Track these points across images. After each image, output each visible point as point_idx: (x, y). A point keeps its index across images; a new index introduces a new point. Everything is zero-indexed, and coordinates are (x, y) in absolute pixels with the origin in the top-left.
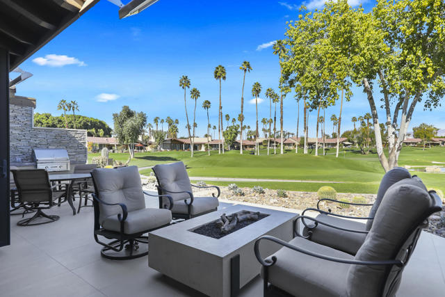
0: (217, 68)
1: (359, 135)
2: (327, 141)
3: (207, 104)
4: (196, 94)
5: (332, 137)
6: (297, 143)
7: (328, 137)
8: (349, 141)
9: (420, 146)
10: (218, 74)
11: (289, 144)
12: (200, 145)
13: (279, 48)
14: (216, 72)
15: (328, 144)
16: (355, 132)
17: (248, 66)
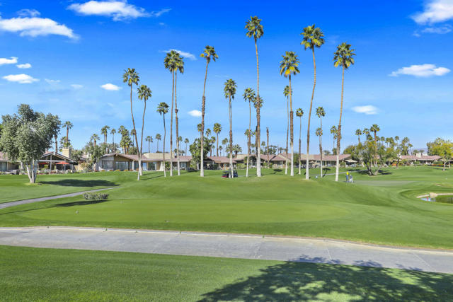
0: (169, 55)
1: (365, 151)
2: (325, 158)
3: (163, 108)
4: (146, 93)
5: (332, 153)
7: (328, 153)
8: (353, 159)
9: (439, 164)
10: (170, 63)
11: (278, 162)
12: (158, 163)
13: (254, 28)
14: (167, 60)
15: (328, 162)
16: (360, 147)
17: (213, 53)
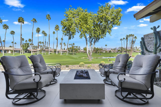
0: (20, 18)
2: (62, 51)
3: (13, 33)
6: (53, 51)
8: (69, 51)
10: (20, 21)
12: (8, 51)
13: (48, 17)
16: (70, 48)
17: (35, 20)
